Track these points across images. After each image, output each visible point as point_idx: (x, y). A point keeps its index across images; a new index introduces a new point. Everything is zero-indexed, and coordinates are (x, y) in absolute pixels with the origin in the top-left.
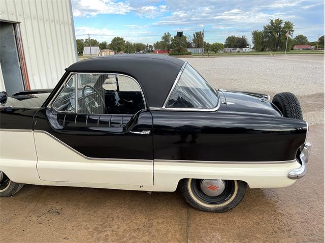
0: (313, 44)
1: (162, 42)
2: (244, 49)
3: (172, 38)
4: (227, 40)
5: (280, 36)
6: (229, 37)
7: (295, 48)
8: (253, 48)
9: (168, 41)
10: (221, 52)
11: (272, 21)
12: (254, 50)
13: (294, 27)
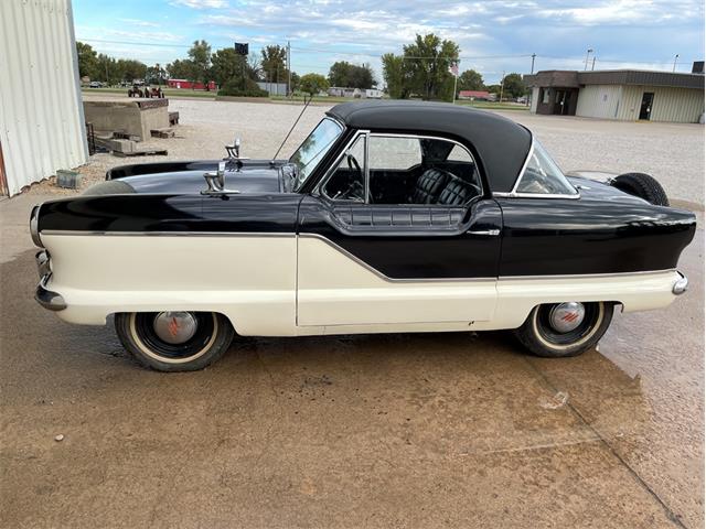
0: (491, 89)
1: (188, 61)
2: (368, 92)
3: (214, 55)
4: (332, 69)
5: (434, 70)
6: (336, 64)
7: (461, 96)
8: (385, 91)
9: (205, 62)
10: (322, 94)
11: (419, 37)
12: (388, 96)
13: (460, 54)
